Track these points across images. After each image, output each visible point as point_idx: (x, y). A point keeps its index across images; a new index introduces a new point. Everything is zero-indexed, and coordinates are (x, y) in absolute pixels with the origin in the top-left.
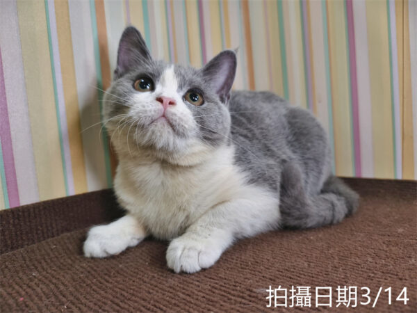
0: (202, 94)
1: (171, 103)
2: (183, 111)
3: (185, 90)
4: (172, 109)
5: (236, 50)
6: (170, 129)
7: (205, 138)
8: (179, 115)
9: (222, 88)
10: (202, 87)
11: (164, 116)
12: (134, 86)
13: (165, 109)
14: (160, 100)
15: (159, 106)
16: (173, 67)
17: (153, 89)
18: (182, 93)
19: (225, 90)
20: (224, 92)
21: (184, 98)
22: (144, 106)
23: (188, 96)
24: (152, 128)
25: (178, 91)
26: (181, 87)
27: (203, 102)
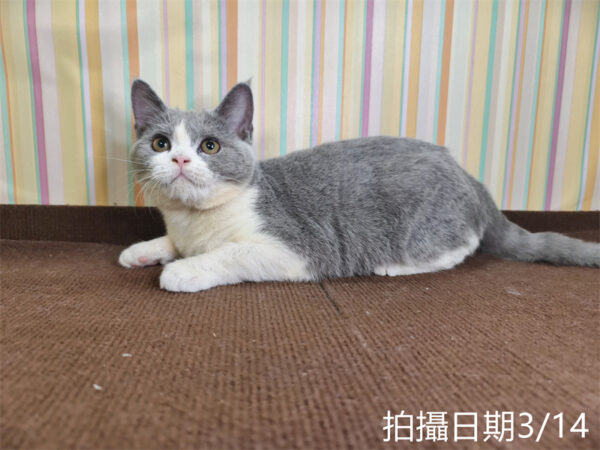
0: (217, 141)
2: (198, 164)
3: (199, 142)
4: (188, 167)
5: (249, 81)
6: (190, 185)
7: (228, 180)
8: (194, 171)
9: (244, 122)
10: (216, 134)
11: (181, 174)
12: (152, 147)
13: (181, 167)
14: (175, 160)
15: (175, 166)
16: (183, 121)
17: (169, 148)
18: (196, 146)
19: (247, 123)
20: (245, 126)
21: (200, 149)
22: (163, 168)
23: (204, 146)
24: (174, 185)
25: (192, 146)
26: (193, 140)
27: (220, 149)
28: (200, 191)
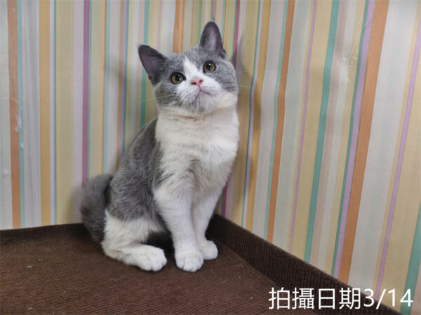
1: (201, 81)
2: (209, 82)
3: (202, 67)
4: (203, 85)
6: (208, 96)
8: (209, 86)
9: (217, 47)
10: (210, 58)
11: (200, 90)
13: (199, 86)
14: (195, 83)
15: (195, 87)
16: (186, 58)
17: (184, 78)
18: (201, 70)
19: (220, 47)
20: (220, 50)
21: (204, 72)
22: (187, 92)
23: (206, 69)
24: (198, 101)
25: (199, 71)
26: (198, 67)
27: (215, 67)
28: (214, 98)
